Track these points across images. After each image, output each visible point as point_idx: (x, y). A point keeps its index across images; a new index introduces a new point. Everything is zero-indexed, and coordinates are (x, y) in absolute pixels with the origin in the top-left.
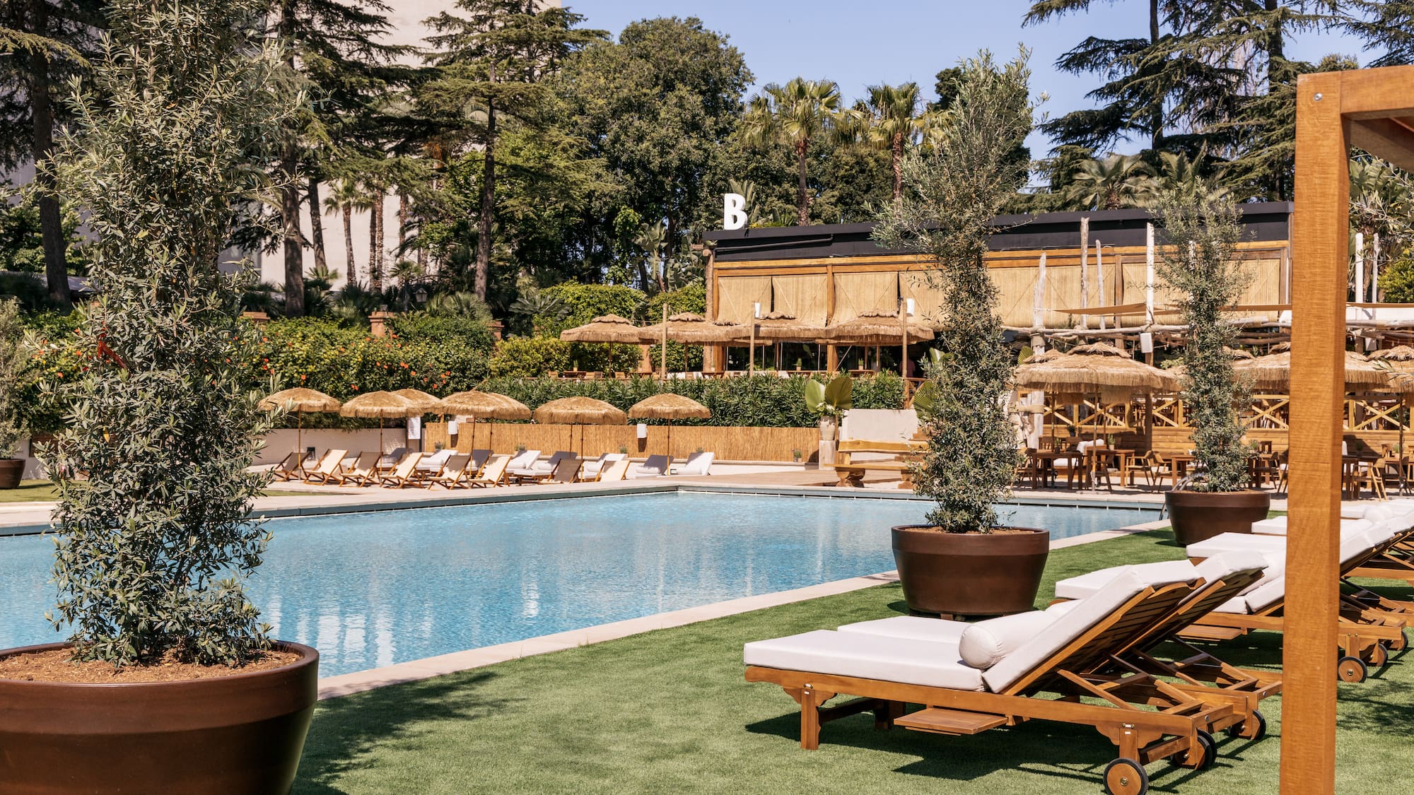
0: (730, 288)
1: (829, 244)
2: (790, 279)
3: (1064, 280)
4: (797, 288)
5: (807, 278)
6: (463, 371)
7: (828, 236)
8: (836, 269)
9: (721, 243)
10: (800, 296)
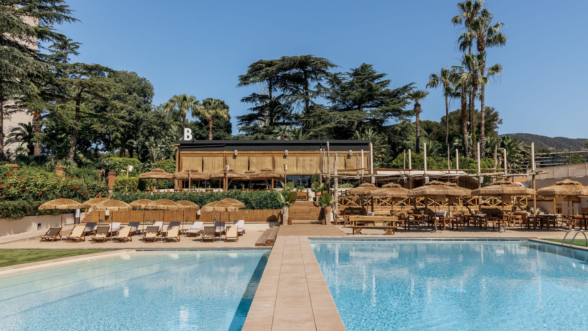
0: (186, 160)
1: (223, 146)
2: (210, 158)
3: (304, 160)
4: (212, 161)
5: (216, 158)
6: (93, 189)
7: (224, 144)
8: (227, 155)
9: (182, 145)
10: (213, 163)
